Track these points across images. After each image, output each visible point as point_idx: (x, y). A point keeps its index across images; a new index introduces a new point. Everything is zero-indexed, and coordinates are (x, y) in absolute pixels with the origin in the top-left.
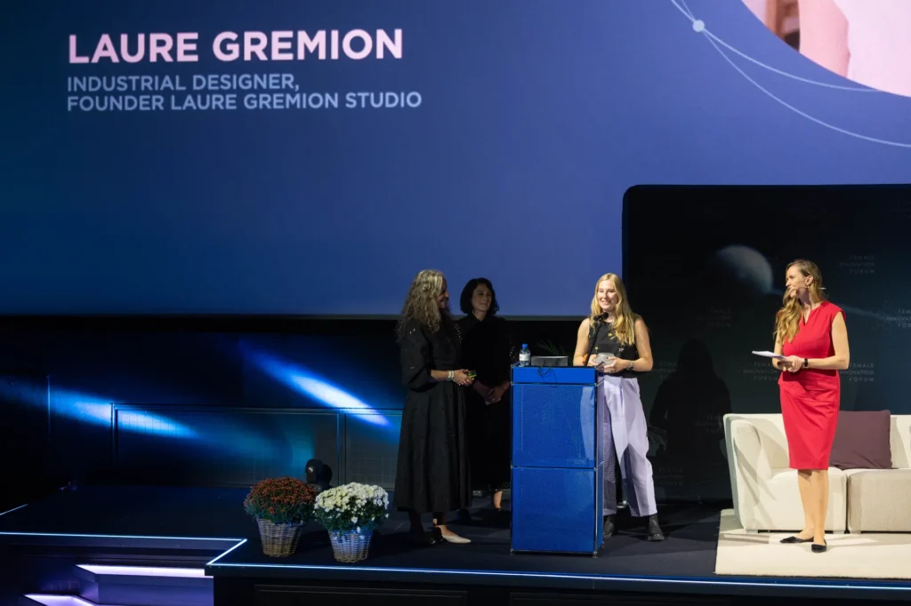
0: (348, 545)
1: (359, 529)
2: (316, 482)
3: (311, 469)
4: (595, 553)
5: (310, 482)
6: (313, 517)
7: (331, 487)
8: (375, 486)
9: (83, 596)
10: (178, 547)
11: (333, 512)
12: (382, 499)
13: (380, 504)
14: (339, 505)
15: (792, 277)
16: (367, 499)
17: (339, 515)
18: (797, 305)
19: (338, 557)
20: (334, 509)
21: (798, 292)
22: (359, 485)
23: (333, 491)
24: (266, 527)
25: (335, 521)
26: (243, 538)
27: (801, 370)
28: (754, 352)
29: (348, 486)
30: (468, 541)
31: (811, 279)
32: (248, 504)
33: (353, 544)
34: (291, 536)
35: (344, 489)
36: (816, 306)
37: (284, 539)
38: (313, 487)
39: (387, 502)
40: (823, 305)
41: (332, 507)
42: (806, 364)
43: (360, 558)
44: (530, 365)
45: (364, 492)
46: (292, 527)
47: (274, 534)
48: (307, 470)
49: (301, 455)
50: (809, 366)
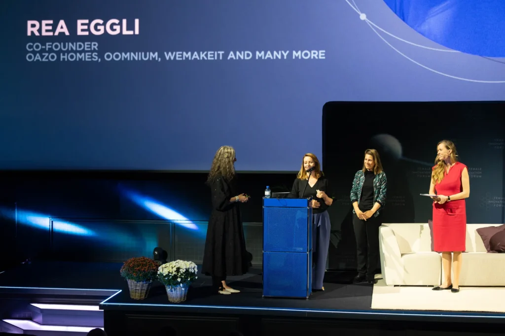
0: (175, 293)
1: (181, 285)
2: (159, 260)
3: (156, 253)
4: (307, 297)
5: (155, 259)
6: (157, 278)
7: (167, 262)
8: (190, 262)
9: (35, 320)
10: (85, 294)
11: (168, 275)
12: (194, 269)
13: (193, 271)
14: (171, 272)
15: (440, 149)
16: (186, 269)
17: (171, 277)
18: (443, 164)
19: (170, 300)
20: (168, 274)
21: (444, 157)
22: (182, 261)
23: (168, 264)
24: (132, 284)
25: (169, 280)
26: (119, 289)
29: (176, 262)
30: (239, 291)
31: (451, 151)
32: (122, 271)
33: (178, 292)
34: (145, 288)
35: (173, 263)
36: (453, 164)
37: (141, 290)
38: (157, 262)
39: (196, 270)
41: (167, 273)
42: (449, 199)
43: (182, 300)
44: (272, 197)
45: (184, 265)
46: (146, 283)
47: (136, 287)
48: (154, 253)
49: (151, 246)
50: (451, 199)
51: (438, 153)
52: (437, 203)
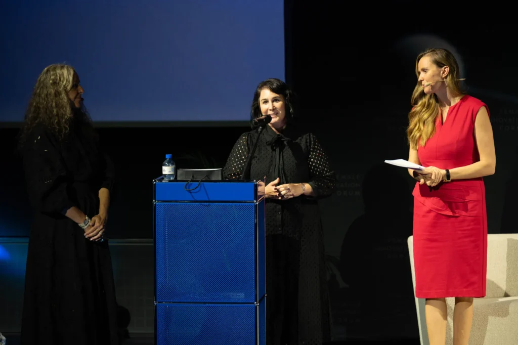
15: (424, 70)
18: (433, 101)
21: (433, 87)
27: (442, 183)
28: (386, 161)
31: (447, 70)
36: (455, 101)
40: (463, 100)
42: (448, 176)
44: (176, 180)
50: (452, 178)
51: (419, 79)
52: (425, 184)
